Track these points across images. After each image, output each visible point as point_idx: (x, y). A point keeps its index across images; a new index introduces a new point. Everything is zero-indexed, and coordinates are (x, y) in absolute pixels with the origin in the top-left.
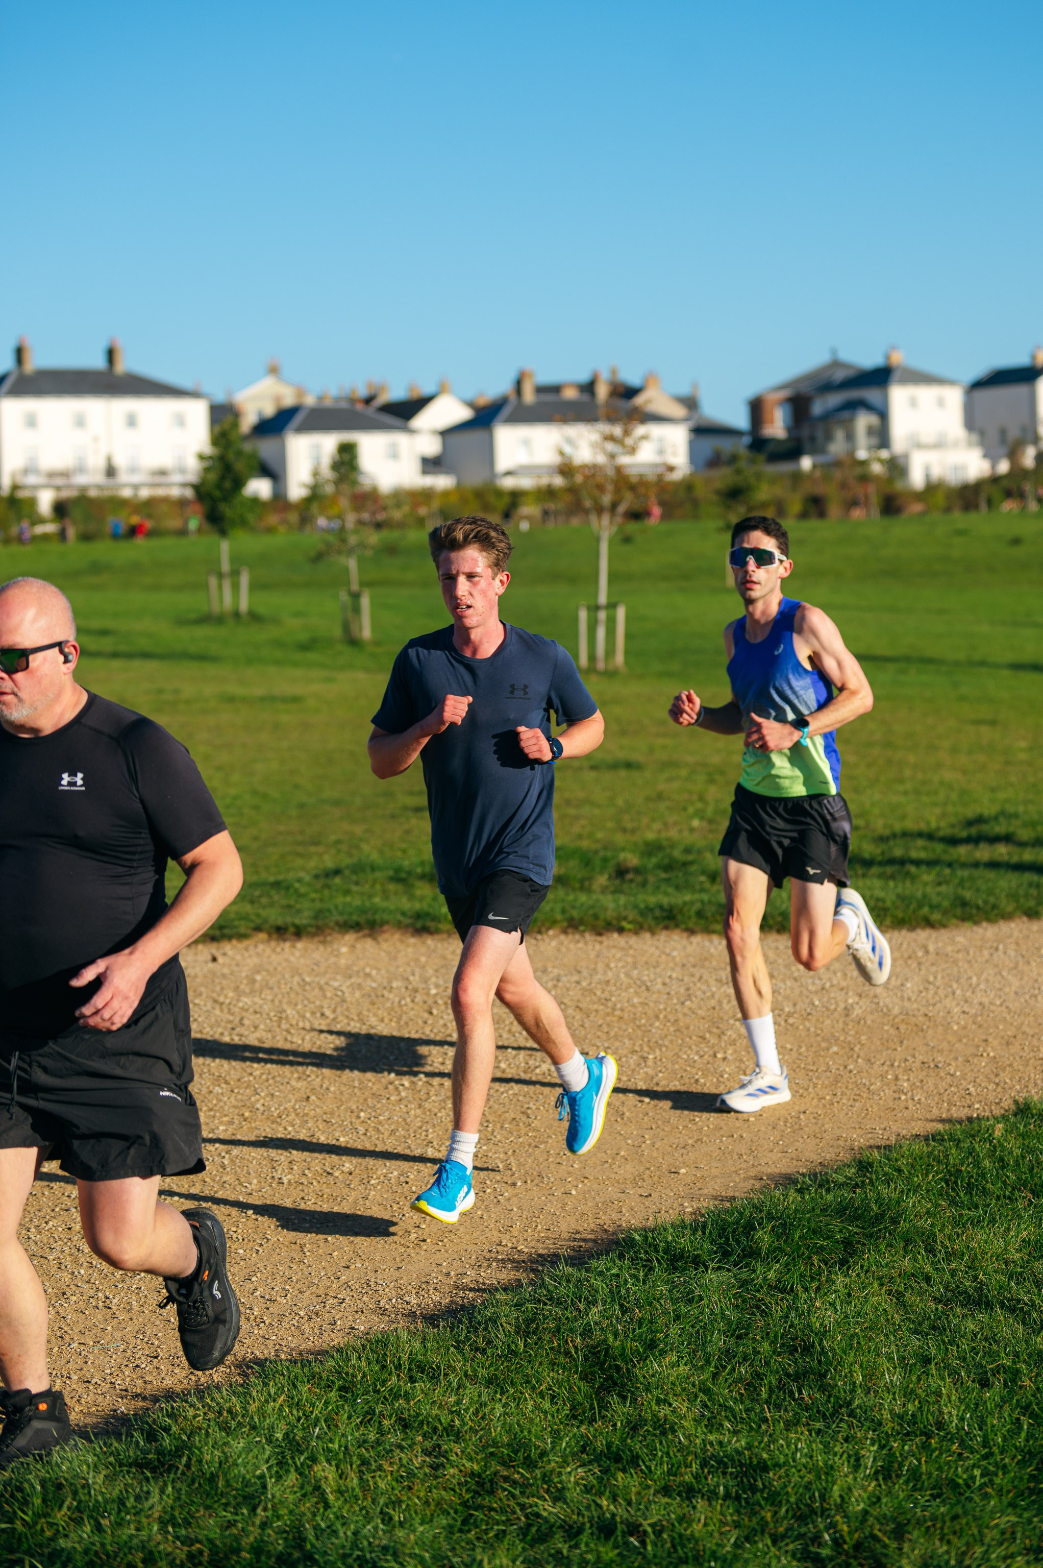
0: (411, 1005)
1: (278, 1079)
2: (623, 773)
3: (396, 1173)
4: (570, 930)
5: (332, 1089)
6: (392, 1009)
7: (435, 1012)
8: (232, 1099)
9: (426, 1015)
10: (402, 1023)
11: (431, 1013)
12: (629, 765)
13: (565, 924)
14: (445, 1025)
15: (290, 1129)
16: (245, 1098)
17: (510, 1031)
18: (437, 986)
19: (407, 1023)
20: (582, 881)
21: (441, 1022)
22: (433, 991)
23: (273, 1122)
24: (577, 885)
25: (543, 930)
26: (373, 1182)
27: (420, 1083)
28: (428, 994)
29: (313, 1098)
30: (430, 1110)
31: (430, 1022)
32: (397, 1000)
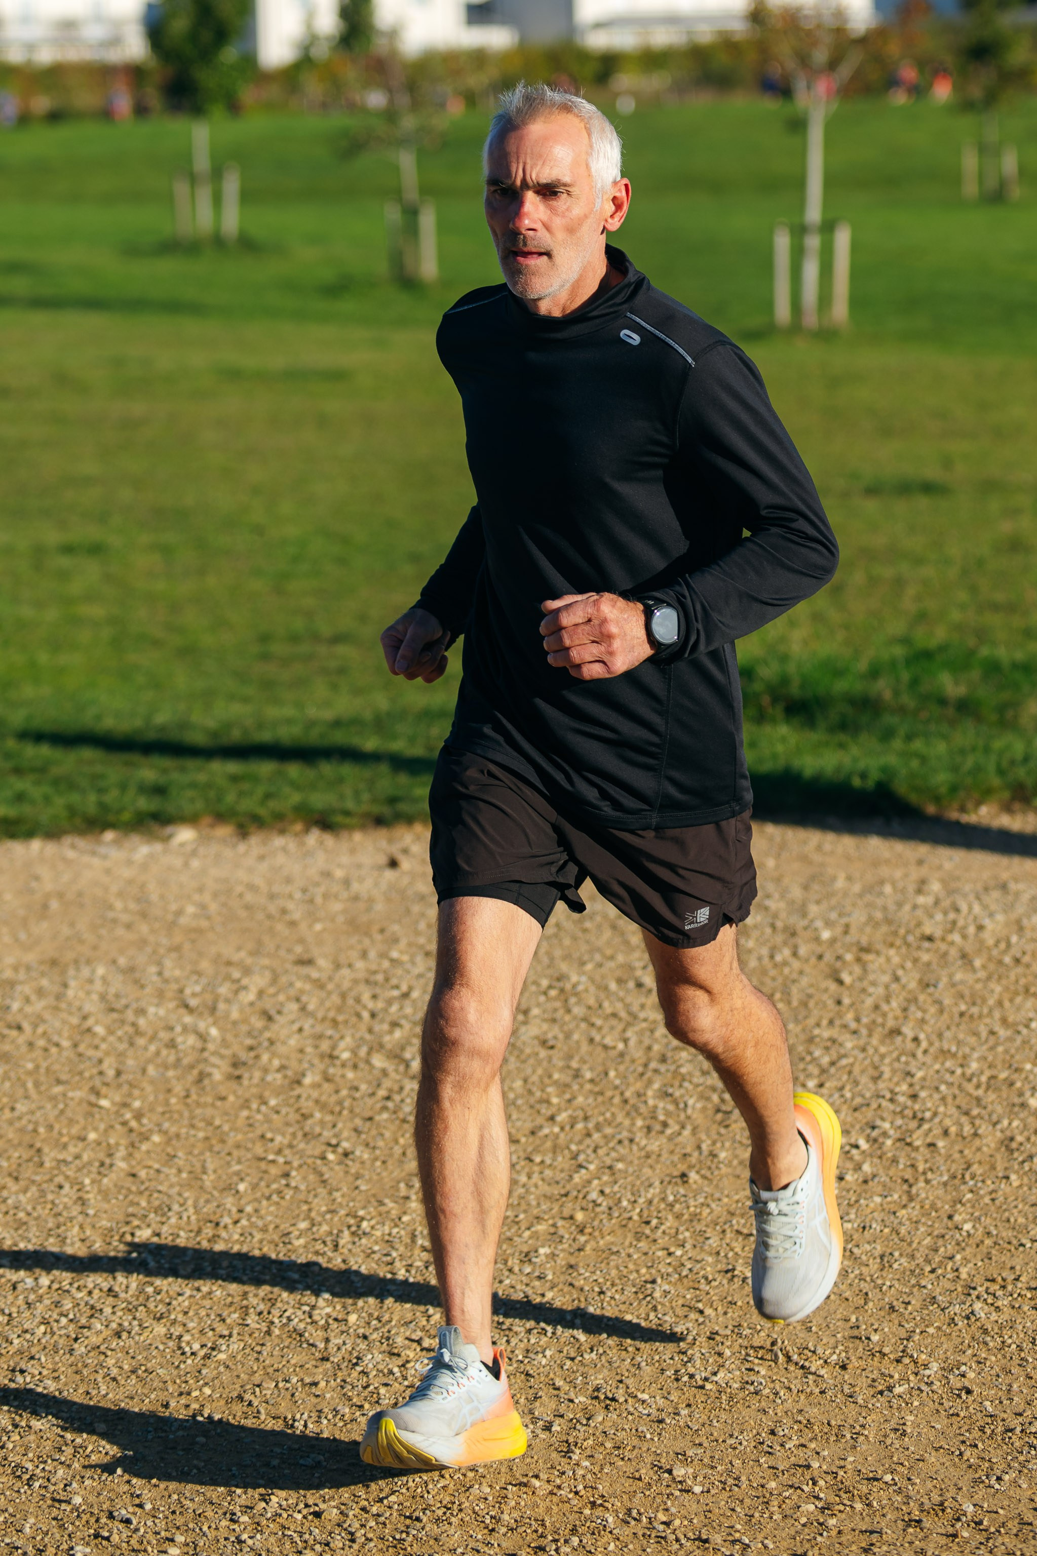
0: (796, 964)
1: (608, 1131)
2: (923, 502)
3: (935, 1366)
4: (1017, 806)
5: (723, 1155)
6: (764, 972)
7: (847, 978)
8: (536, 1177)
9: (833, 986)
10: (795, 1003)
11: (840, 982)
12: (928, 488)
13: (1006, 795)
14: (877, 1007)
15: (679, 1253)
16: (560, 1176)
17: (1004, 1021)
18: (828, 924)
19: (804, 1004)
20: (1002, 709)
21: (869, 1002)
22: (826, 935)
23: (638, 1236)
24: (994, 717)
25: (970, 805)
26: (898, 1390)
27: (889, 1142)
28: (817, 939)
29: (693, 1176)
30: (933, 1206)
31: (846, 1001)
32: (765, 951)
